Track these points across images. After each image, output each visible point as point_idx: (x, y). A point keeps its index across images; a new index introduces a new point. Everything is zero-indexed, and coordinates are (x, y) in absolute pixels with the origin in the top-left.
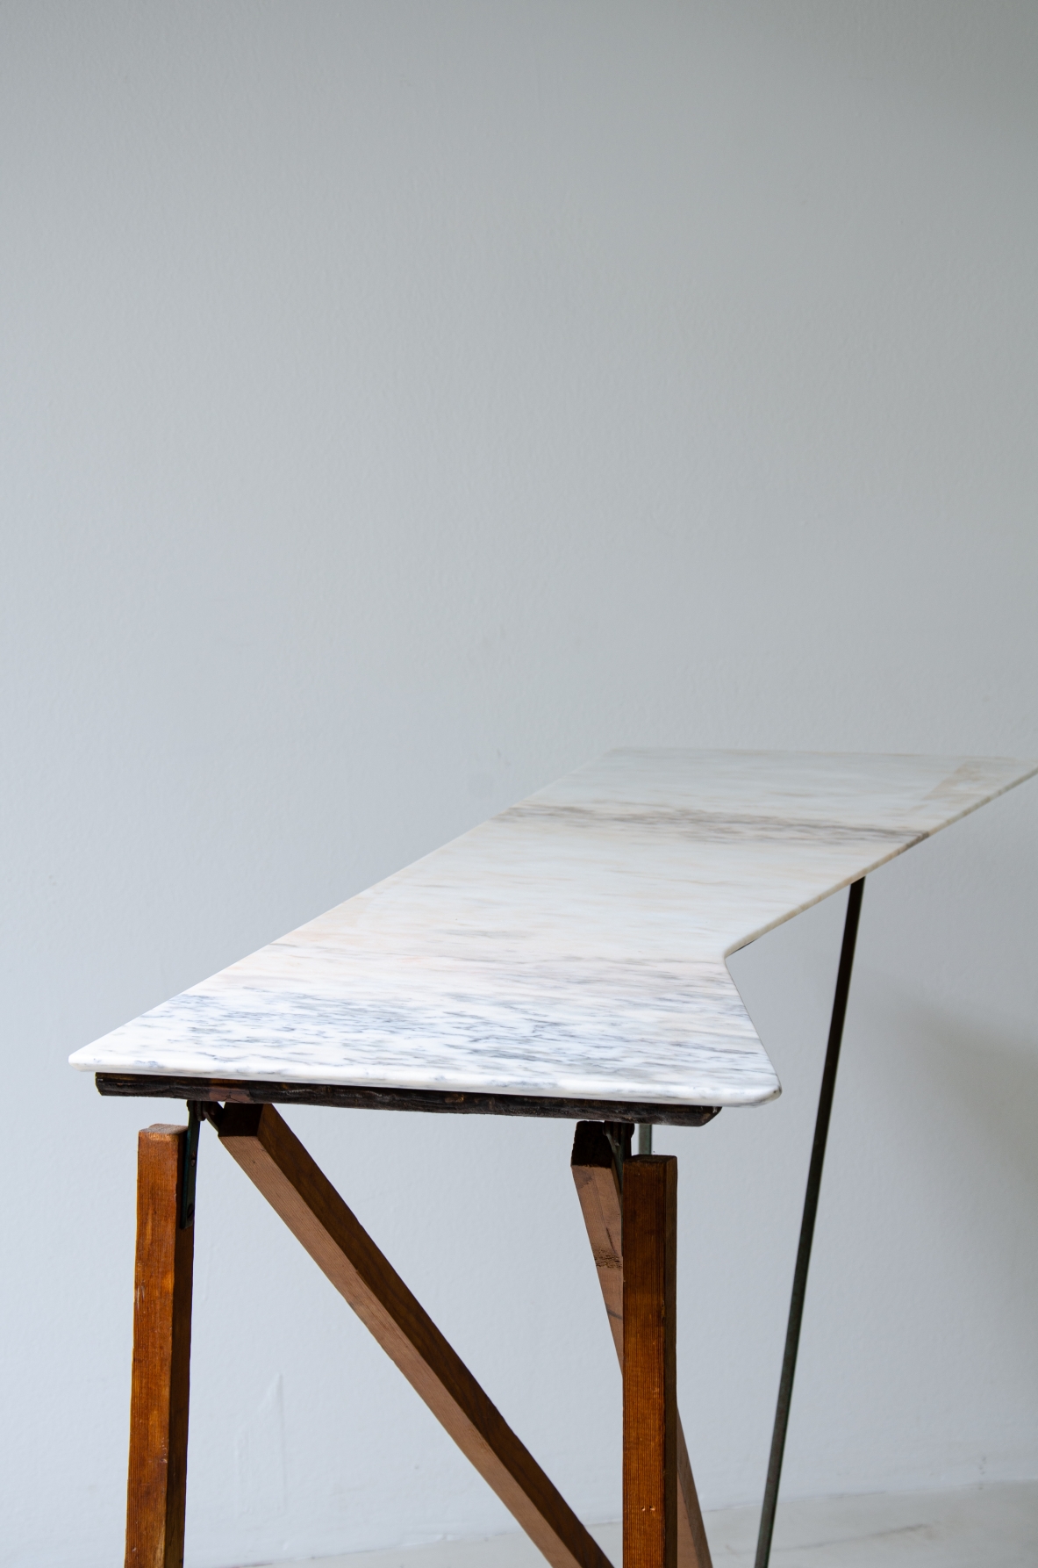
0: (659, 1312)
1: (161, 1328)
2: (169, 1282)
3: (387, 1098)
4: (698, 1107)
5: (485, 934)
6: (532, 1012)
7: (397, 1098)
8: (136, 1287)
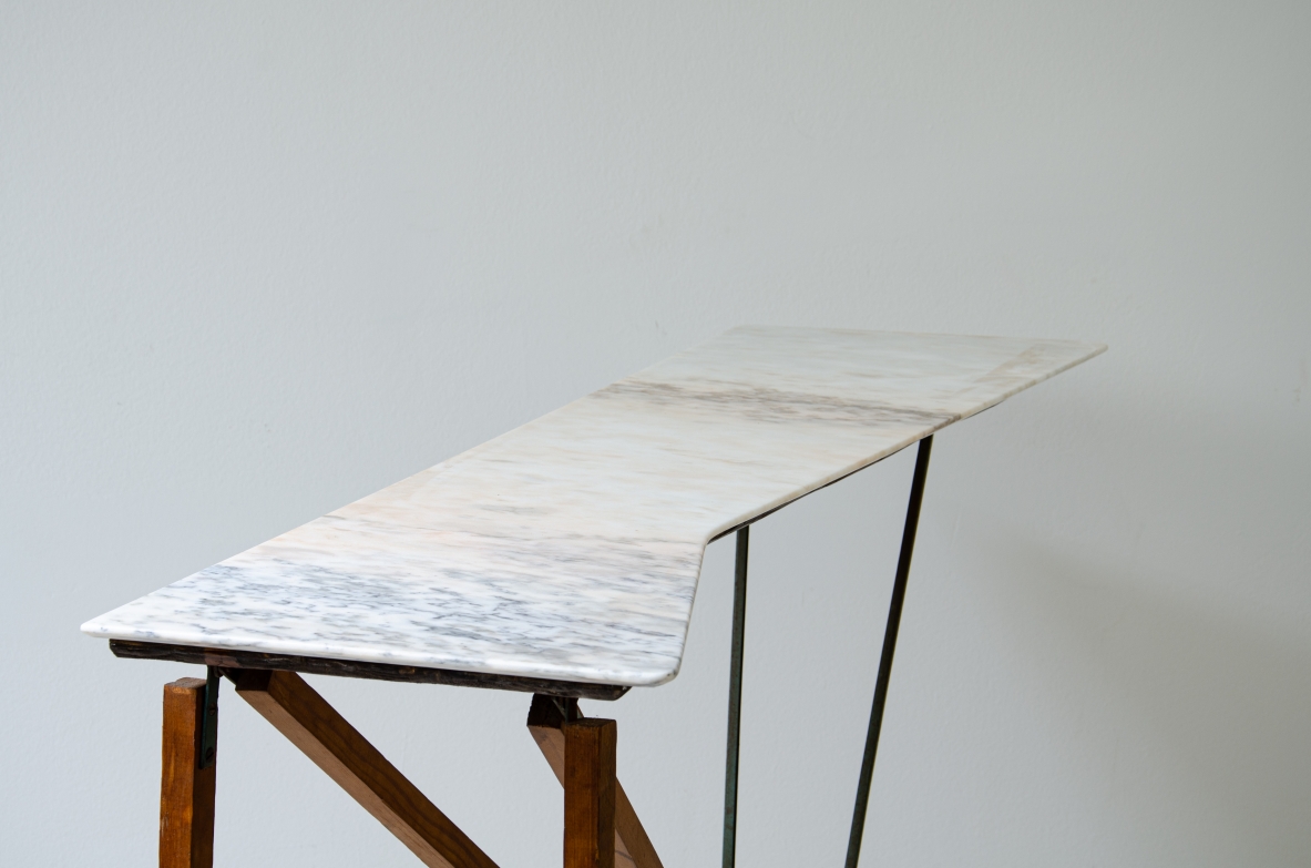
0: (593, 855)
1: (182, 854)
2: (188, 815)
3: (351, 668)
4: (610, 686)
5: (514, 510)
6: (505, 589)
7: (359, 668)
8: (161, 818)
